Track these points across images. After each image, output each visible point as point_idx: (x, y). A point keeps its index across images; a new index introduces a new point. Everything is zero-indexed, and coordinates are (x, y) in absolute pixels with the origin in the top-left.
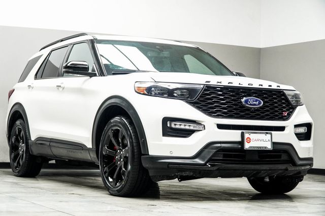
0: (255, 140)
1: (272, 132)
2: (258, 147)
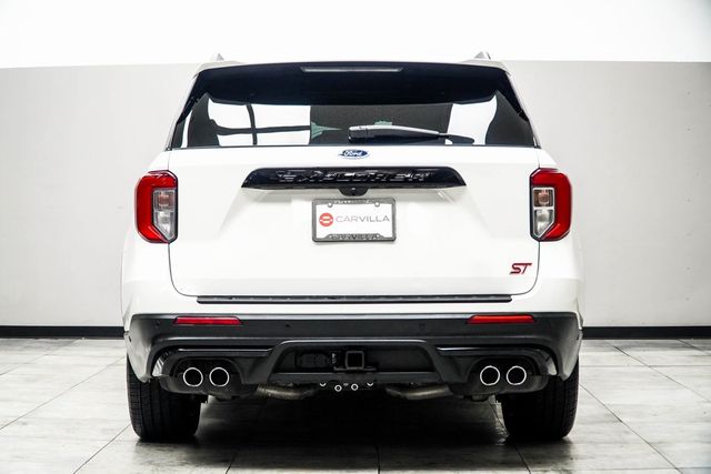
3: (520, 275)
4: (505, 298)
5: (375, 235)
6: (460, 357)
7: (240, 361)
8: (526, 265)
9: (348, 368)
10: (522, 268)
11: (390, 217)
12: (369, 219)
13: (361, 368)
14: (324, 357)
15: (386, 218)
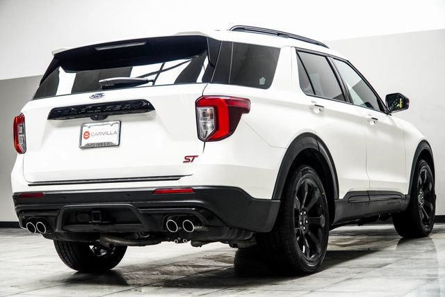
3: (190, 163)
4: (177, 178)
5: (108, 143)
6: (155, 214)
7: (50, 218)
8: (194, 157)
9: (94, 221)
10: (191, 159)
11: (118, 132)
12: (107, 133)
13: (100, 221)
14: (87, 215)
15: (115, 133)
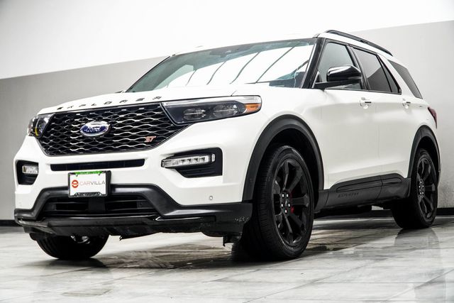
0: (85, 183)
1: (112, 170)
2: (86, 193)
